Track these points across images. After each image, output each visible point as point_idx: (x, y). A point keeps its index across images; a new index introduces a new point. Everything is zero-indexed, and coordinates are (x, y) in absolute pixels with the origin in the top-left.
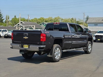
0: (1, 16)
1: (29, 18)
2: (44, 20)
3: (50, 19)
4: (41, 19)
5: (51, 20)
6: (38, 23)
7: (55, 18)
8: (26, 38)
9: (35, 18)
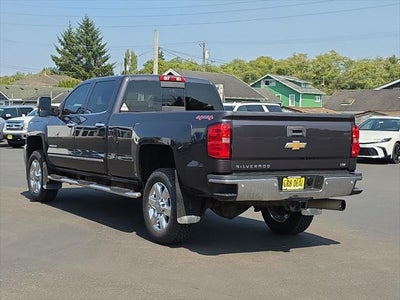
0: (104, 53)
1: (207, 56)
2: (270, 67)
3: (295, 63)
4: (262, 63)
5: (299, 67)
6: (246, 80)
7: (320, 59)
8: (296, 145)
9: (236, 61)
